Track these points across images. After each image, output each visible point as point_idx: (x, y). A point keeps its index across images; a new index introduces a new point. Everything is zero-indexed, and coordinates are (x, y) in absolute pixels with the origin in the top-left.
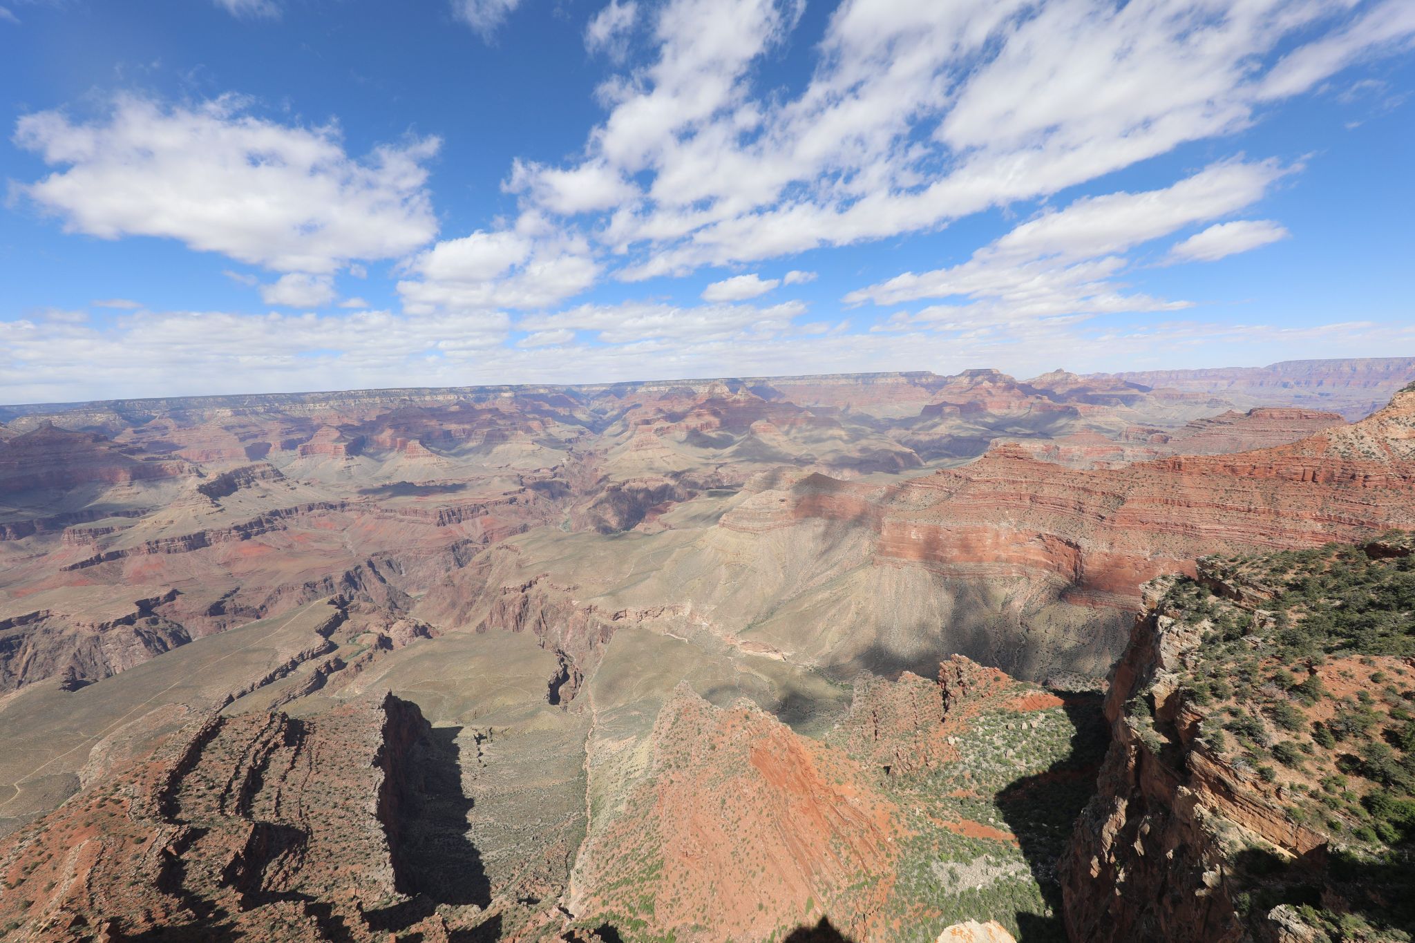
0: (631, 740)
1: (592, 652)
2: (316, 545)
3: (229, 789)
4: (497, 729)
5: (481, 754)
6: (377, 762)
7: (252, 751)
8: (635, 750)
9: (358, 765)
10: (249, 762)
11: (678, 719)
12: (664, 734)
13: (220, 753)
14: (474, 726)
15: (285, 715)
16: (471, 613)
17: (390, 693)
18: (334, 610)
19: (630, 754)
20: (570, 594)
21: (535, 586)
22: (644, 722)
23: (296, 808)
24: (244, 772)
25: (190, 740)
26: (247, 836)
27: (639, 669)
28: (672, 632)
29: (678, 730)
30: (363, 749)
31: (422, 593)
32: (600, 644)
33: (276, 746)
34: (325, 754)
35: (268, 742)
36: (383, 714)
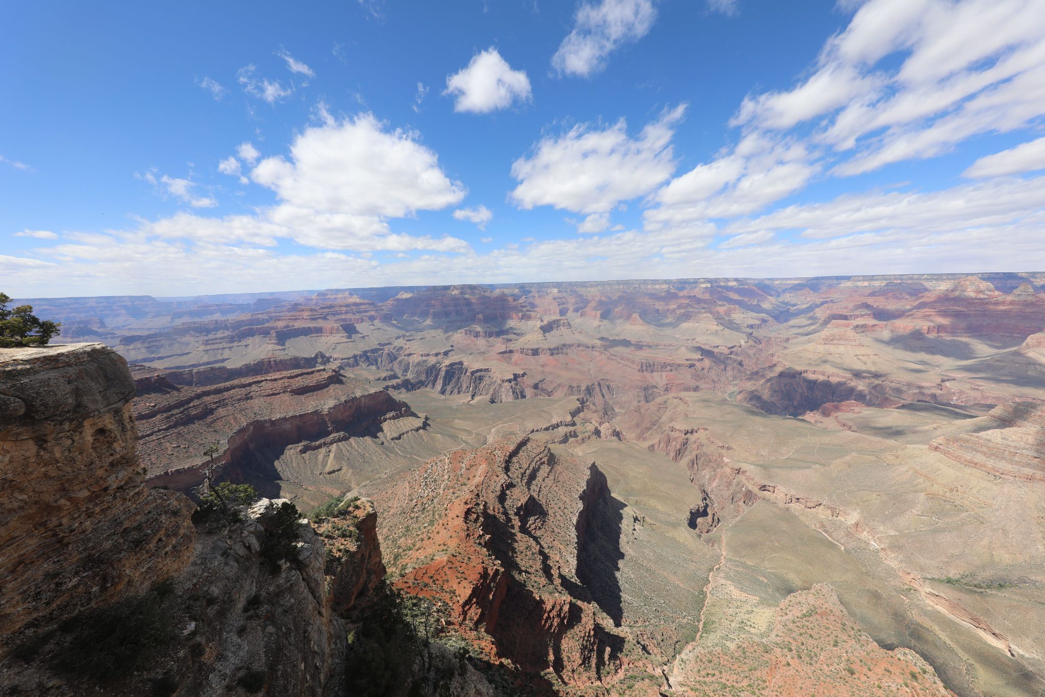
0: (754, 599)
1: (732, 506)
2: (578, 366)
3: (525, 473)
4: (648, 519)
5: (634, 530)
6: (581, 498)
7: (535, 461)
8: (754, 609)
9: (573, 494)
10: (533, 464)
11: (811, 615)
12: (790, 616)
13: (525, 454)
14: (634, 510)
15: (549, 449)
16: (646, 435)
17: (594, 463)
18: (578, 404)
19: (750, 609)
20: (723, 451)
21: (695, 435)
22: (771, 593)
23: (545, 498)
24: (531, 468)
25: (519, 442)
26: (527, 498)
27: (777, 544)
28: (826, 531)
29: (811, 626)
30: (576, 485)
31: (622, 411)
32: (741, 503)
33: (544, 463)
34: (561, 478)
35: (541, 459)
36: (589, 473)
